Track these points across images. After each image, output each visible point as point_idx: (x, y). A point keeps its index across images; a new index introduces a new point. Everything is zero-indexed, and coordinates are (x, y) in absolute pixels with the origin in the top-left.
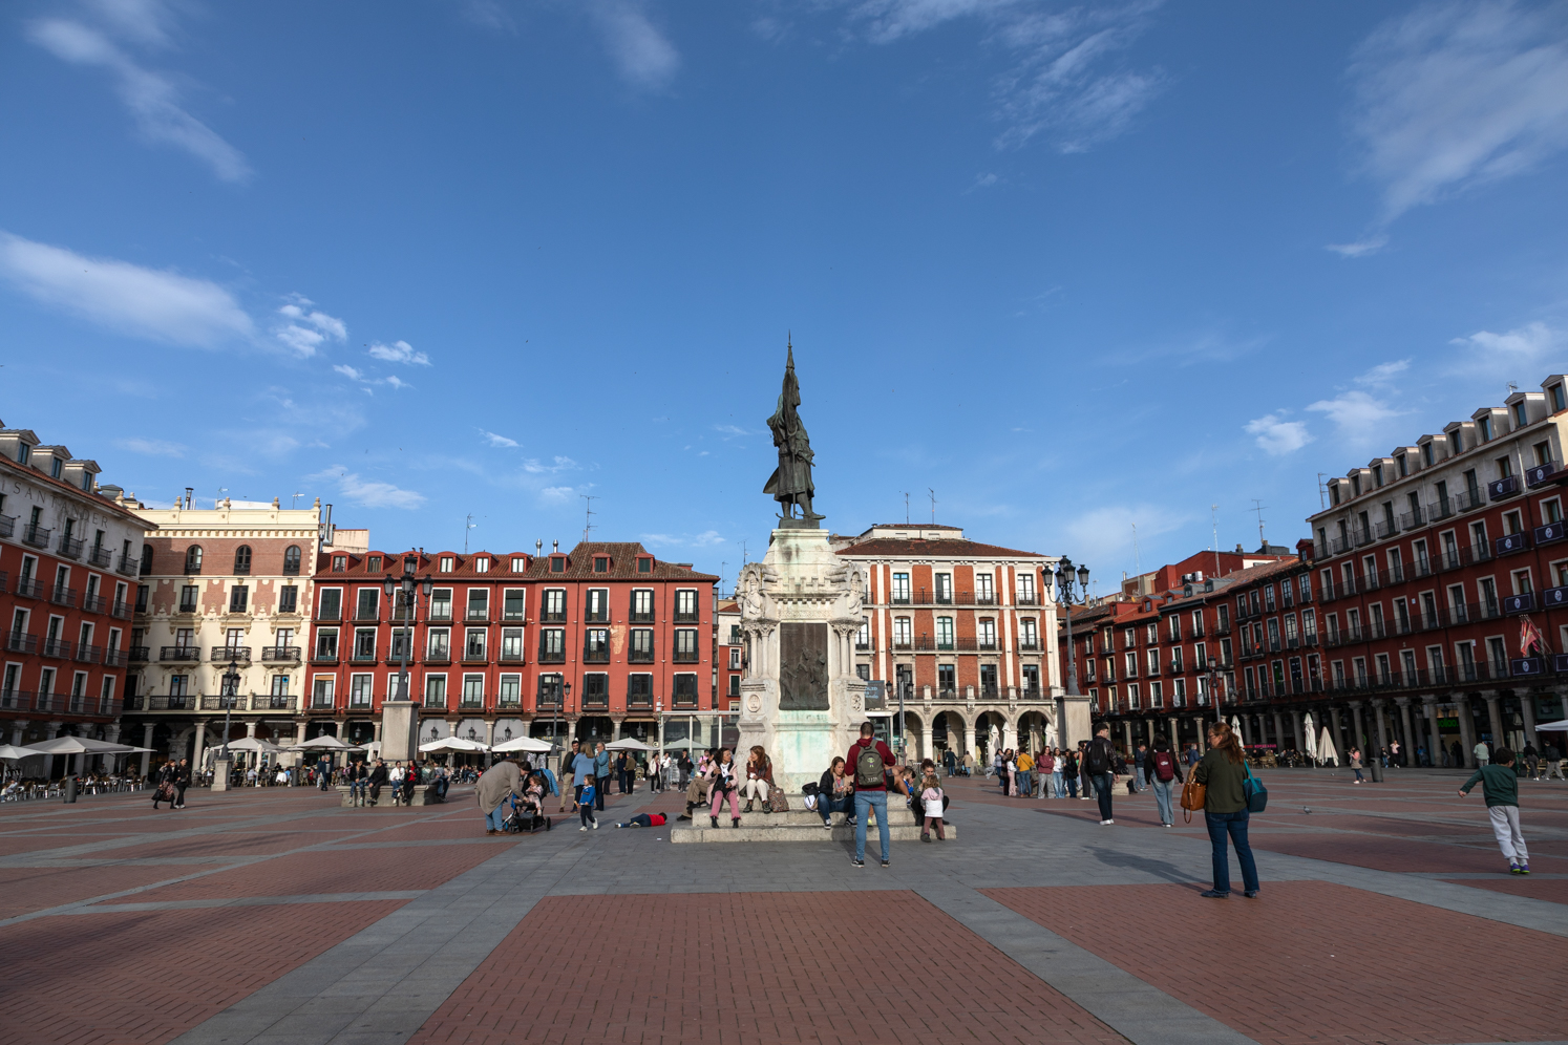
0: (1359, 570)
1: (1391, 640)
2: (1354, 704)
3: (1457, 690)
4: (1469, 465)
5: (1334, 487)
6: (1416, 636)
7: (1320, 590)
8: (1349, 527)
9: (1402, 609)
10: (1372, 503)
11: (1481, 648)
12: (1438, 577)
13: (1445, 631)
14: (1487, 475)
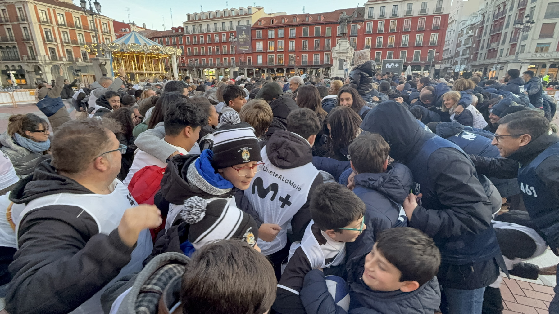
0: (198, 38)
1: (207, 56)
2: (201, 69)
3: (223, 67)
4: (231, 20)
5: (189, 16)
6: (214, 55)
7: (186, 42)
8: (196, 27)
9: (210, 49)
10: (204, 23)
11: (229, 60)
12: (220, 43)
13: (221, 55)
14: (235, 24)
